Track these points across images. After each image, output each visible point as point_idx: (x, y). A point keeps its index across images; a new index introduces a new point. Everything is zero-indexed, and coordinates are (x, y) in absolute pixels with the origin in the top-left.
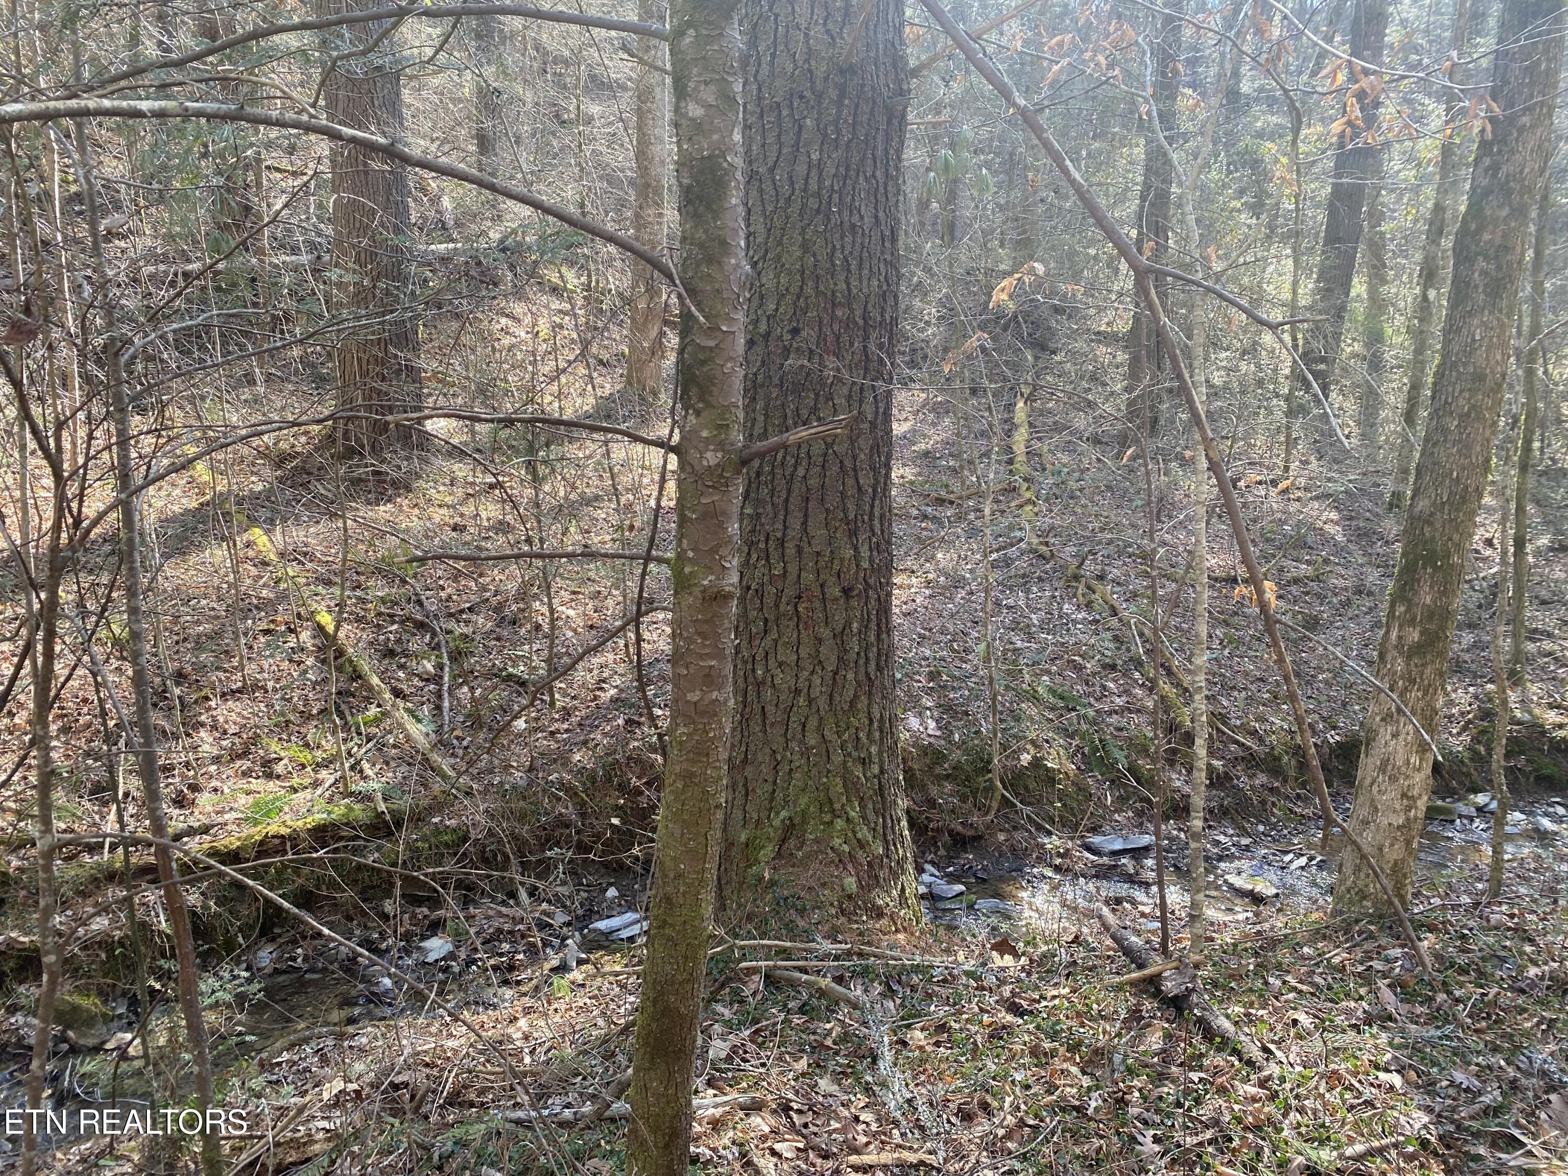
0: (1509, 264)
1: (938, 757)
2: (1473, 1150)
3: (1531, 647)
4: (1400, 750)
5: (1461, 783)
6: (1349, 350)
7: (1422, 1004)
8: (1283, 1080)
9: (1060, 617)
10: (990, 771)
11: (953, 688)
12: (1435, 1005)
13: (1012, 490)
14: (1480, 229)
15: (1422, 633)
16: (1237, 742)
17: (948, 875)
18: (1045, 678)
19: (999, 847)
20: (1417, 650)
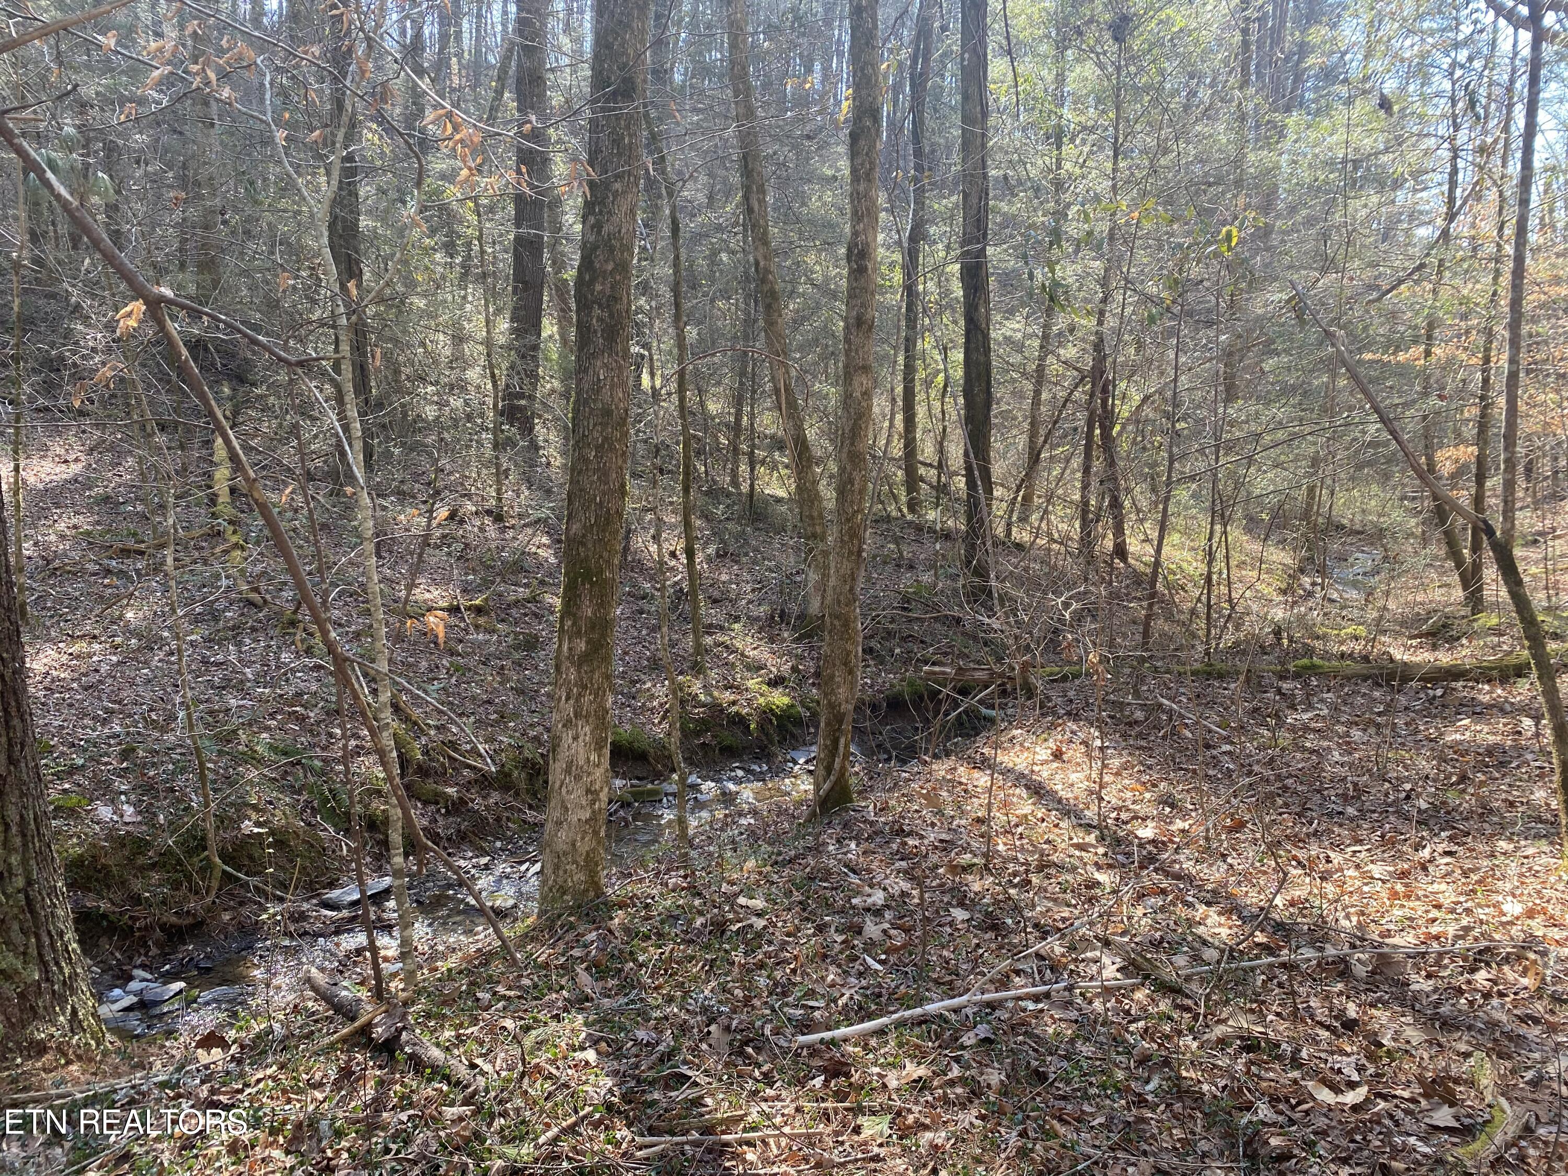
0: (619, 313)
1: (139, 845)
2: (649, 1097)
3: (709, 640)
4: (581, 751)
5: (664, 766)
6: (548, 386)
7: (613, 977)
8: (487, 1091)
9: (278, 668)
10: (205, 848)
11: (154, 765)
12: (623, 975)
13: (216, 535)
14: (593, 281)
15: (587, 643)
16: (469, 766)
17: (162, 975)
18: (264, 735)
19: (224, 930)
20: (585, 659)
